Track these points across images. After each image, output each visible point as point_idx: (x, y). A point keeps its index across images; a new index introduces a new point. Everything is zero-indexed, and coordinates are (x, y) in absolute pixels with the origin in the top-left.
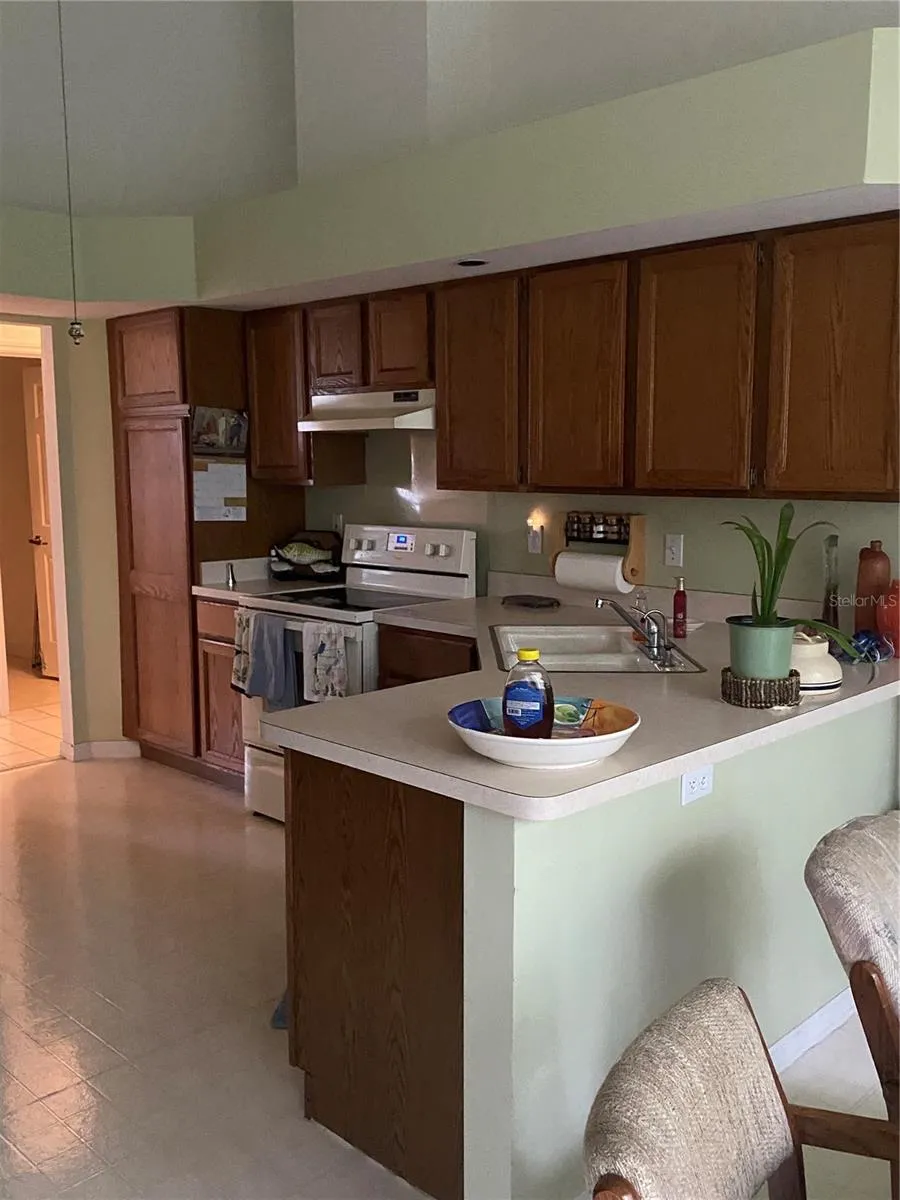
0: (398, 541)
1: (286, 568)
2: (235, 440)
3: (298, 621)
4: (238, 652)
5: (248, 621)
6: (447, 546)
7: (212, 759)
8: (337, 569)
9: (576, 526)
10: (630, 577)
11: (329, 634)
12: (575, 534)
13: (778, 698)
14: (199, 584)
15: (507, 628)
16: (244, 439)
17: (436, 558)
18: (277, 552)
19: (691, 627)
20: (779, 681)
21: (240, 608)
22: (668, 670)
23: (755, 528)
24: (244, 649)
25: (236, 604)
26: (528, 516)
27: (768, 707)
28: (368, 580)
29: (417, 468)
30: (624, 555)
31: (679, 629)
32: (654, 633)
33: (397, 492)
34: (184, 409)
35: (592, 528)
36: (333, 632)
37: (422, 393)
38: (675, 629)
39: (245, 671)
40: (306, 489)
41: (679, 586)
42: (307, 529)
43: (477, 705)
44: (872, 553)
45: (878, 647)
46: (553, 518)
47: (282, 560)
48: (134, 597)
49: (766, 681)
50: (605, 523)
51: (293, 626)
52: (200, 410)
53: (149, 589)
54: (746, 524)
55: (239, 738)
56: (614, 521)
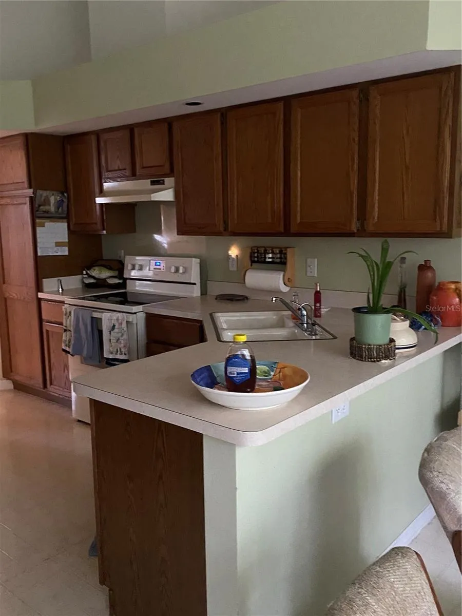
0: (156, 265)
1: (92, 281)
2: (60, 210)
3: (99, 312)
4: (65, 330)
5: (70, 312)
6: (184, 267)
7: (53, 390)
8: (121, 281)
9: (256, 255)
10: (287, 283)
11: (118, 319)
12: (256, 259)
13: (384, 355)
14: (42, 291)
15: (219, 314)
16: (65, 209)
17: (178, 274)
18: (87, 272)
19: (324, 311)
20: (384, 345)
21: (65, 305)
22: (314, 338)
23: (368, 255)
24: (69, 328)
25: (63, 302)
26: (228, 249)
27: (378, 361)
28: (139, 287)
29: (165, 224)
30: (284, 271)
31: (317, 312)
32: (304, 316)
33: (153, 237)
34: (30, 192)
35: (265, 256)
36: (120, 318)
37: (167, 180)
38: (315, 312)
39: (70, 341)
40: (102, 237)
41: (317, 288)
42: (104, 258)
43: (208, 368)
44: (425, 267)
45: (432, 321)
46: (242, 249)
47: (90, 276)
48: (6, 299)
49: (377, 345)
50: (273, 253)
51: (96, 315)
52: (39, 192)
53: (14, 295)
54: (364, 254)
55: (67, 378)
56: (278, 251)
